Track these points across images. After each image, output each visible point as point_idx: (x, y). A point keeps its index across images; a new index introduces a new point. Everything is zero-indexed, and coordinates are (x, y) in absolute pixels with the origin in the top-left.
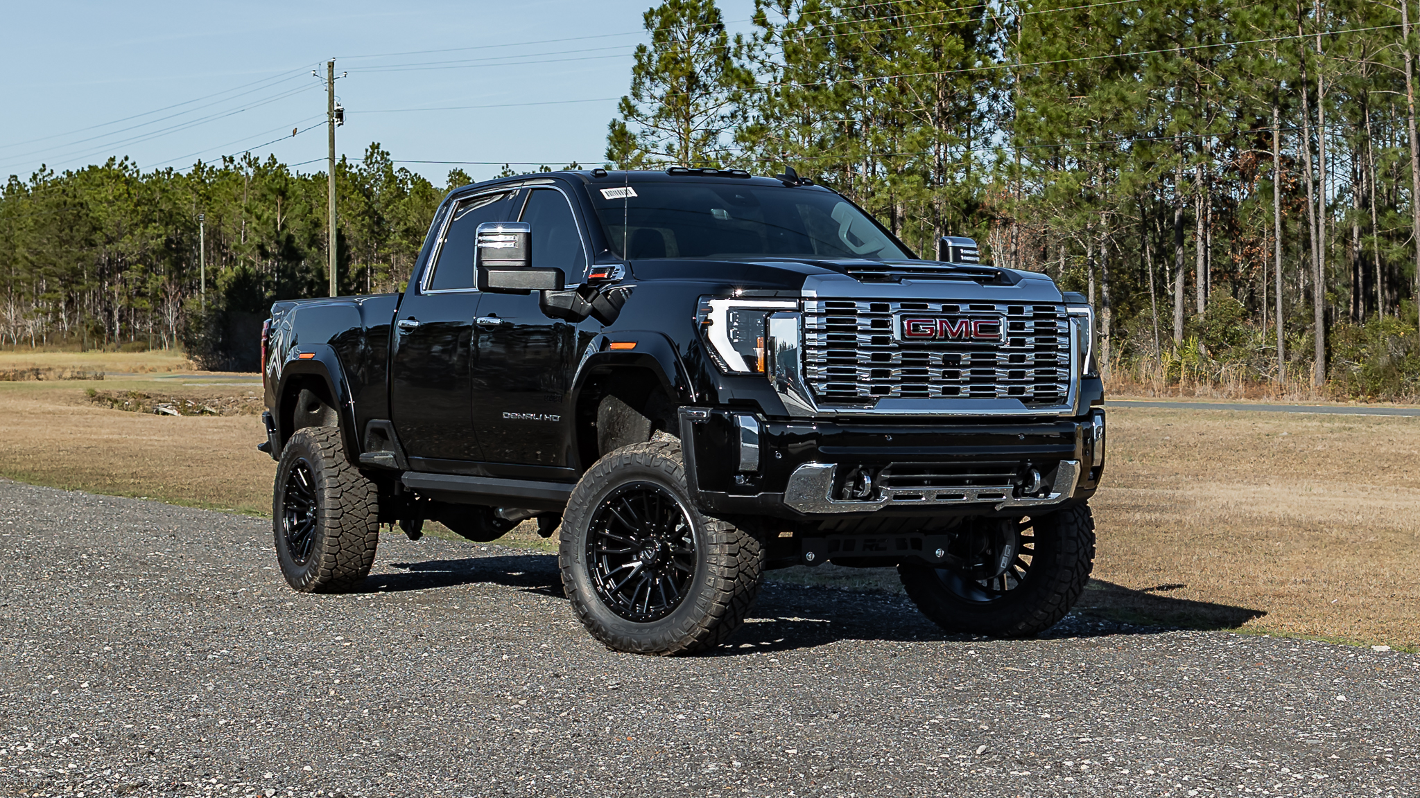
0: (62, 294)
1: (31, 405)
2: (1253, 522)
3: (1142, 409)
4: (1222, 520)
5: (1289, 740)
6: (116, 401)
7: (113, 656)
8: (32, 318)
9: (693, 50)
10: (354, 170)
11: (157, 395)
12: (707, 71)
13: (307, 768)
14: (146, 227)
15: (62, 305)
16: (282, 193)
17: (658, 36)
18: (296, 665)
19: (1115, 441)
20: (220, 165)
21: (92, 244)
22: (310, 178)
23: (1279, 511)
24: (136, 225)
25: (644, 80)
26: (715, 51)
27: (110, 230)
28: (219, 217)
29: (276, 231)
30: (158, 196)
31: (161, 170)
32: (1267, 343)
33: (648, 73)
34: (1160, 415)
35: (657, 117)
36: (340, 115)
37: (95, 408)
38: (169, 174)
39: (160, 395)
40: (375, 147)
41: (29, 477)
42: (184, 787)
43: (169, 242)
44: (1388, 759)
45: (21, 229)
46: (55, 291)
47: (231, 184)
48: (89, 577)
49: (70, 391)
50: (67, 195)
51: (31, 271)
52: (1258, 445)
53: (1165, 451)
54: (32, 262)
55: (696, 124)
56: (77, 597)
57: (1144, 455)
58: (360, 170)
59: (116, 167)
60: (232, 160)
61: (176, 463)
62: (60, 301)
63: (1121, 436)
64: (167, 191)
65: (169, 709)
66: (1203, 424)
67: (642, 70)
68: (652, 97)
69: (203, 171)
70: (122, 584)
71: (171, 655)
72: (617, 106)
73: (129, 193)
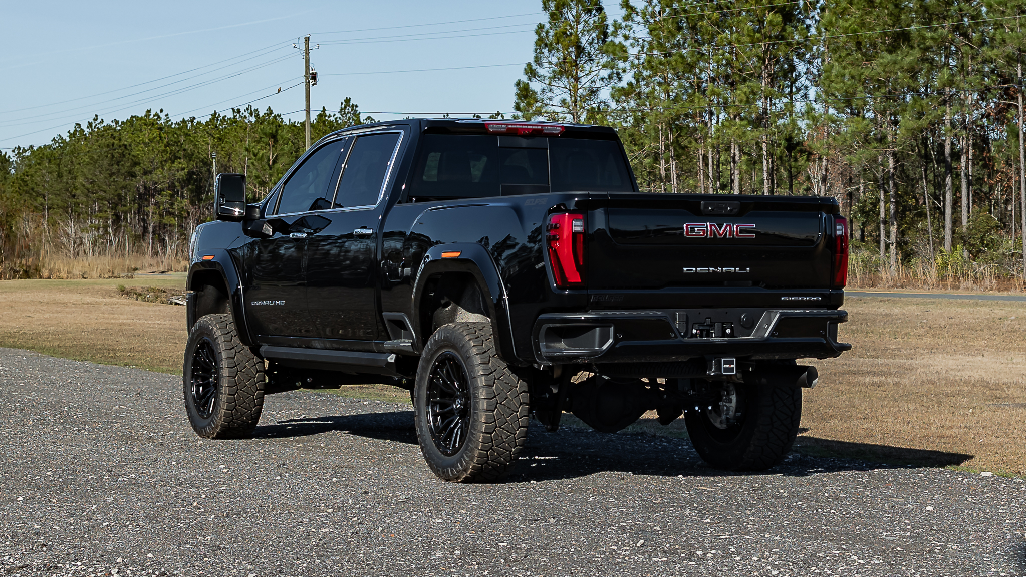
0: (110, 213)
1: (75, 297)
2: (953, 383)
3: (910, 299)
4: (932, 382)
5: (874, 537)
6: (140, 295)
7: (51, 479)
8: (87, 232)
9: (580, 27)
10: (332, 119)
11: (171, 290)
12: (591, 43)
13: (150, 555)
14: (173, 162)
15: (110, 222)
16: (274, 136)
17: (552, 16)
18: (180, 485)
19: (885, 323)
20: (230, 115)
21: (133, 175)
22: (299, 125)
23: (976, 375)
24: (165, 161)
25: (543, 50)
26: (596, 27)
27: (146, 165)
28: (229, 155)
29: (269, 165)
30: (182, 139)
31: (186, 119)
32: (1015, 248)
33: (546, 45)
34: (922, 303)
35: (553, 78)
36: (314, 77)
37: (124, 300)
38: (192, 122)
39: (174, 290)
40: (347, 101)
41: (53, 351)
42: (56, 568)
43: (191, 174)
44: (936, 551)
45: (79, 164)
46: (106, 211)
47: (238, 130)
48: (62, 424)
49: (105, 287)
50: (114, 138)
51: (87, 196)
52: (992, 326)
53: (922, 331)
54: (88, 190)
55: (583, 83)
56: (46, 438)
57: (906, 334)
58: (336, 119)
59: (152, 116)
60: (239, 111)
61: (166, 340)
62: (107, 219)
63: (890, 320)
64: (190, 135)
65: (71, 515)
66: (954, 310)
67: (541, 43)
68: (550, 63)
69: (218, 120)
70: (84, 428)
71: (92, 478)
72: (523, 70)
73: (161, 137)
